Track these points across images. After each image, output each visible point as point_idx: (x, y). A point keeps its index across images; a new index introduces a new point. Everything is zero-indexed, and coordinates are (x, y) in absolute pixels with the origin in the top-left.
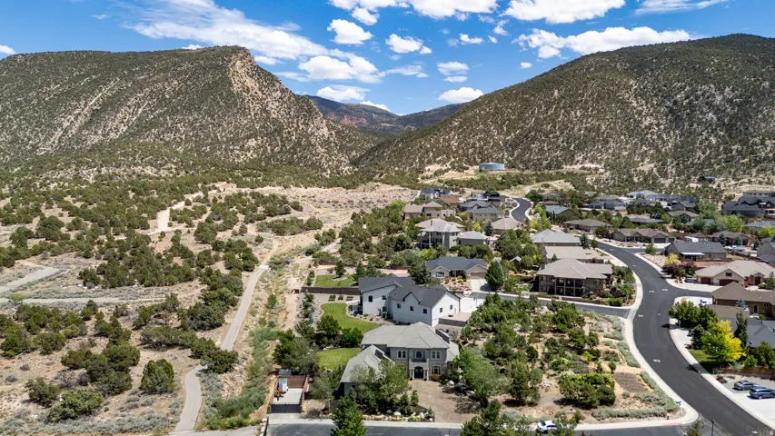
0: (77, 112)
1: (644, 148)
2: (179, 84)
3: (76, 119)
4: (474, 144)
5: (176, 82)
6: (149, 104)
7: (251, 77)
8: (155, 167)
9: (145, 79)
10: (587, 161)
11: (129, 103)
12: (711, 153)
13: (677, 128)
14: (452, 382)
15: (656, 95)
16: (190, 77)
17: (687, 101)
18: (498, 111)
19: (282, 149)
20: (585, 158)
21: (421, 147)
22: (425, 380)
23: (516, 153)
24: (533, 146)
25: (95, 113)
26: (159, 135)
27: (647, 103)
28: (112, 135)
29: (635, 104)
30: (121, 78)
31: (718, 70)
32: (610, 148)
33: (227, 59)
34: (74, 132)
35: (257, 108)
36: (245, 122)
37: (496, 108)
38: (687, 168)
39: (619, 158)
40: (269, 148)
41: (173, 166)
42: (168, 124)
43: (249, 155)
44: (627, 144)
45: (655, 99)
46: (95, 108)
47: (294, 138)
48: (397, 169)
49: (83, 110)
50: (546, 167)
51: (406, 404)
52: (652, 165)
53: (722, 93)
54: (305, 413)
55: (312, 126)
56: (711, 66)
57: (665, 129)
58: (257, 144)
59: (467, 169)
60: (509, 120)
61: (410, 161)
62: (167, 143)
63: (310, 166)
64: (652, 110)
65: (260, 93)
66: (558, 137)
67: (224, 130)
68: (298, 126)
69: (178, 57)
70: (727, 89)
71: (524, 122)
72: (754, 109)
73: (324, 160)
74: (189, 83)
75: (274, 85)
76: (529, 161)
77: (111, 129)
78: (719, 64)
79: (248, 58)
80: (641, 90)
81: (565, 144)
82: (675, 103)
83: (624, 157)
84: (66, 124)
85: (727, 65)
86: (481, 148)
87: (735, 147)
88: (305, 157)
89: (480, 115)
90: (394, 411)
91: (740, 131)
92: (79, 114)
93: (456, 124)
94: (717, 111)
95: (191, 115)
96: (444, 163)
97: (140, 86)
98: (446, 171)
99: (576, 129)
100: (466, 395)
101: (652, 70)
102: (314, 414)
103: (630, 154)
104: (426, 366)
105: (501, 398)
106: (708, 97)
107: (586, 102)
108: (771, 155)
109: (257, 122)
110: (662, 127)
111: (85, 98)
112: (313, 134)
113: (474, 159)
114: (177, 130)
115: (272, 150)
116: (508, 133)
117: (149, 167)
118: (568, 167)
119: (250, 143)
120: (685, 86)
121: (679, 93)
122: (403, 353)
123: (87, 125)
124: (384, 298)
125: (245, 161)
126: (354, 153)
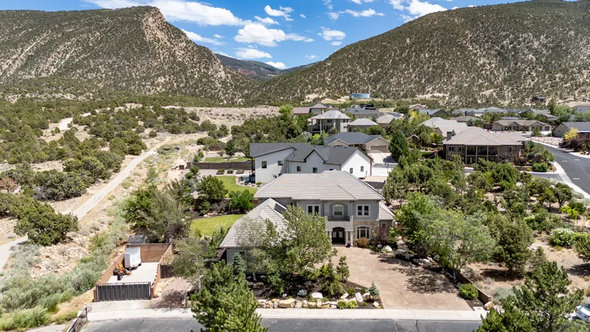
0: (14, 57)
1: (480, 81)
2: (101, 35)
3: (14, 62)
4: (344, 79)
5: (98, 34)
6: (75, 51)
7: (162, 30)
8: (74, 94)
9: (73, 31)
10: (435, 91)
11: (58, 50)
12: (538, 80)
13: (506, 66)
14: (389, 248)
15: (487, 42)
16: (110, 30)
17: (512, 45)
18: (361, 55)
19: (186, 85)
20: (434, 89)
21: (301, 82)
22: (349, 246)
23: (378, 86)
24: (391, 80)
25: (29, 58)
26: (83, 75)
27: (480, 47)
28: (44, 75)
29: (471, 48)
30: (52, 31)
31: (534, 23)
32: (453, 81)
33: (141, 15)
34: (12, 73)
35: (165, 54)
36: (156, 64)
37: (361, 52)
38: (520, 92)
39: (461, 88)
40: (175, 84)
41: (91, 95)
42: (91, 66)
43: (158, 89)
44: (467, 77)
45: (486, 44)
46: (30, 54)
47: (196, 76)
48: (282, 98)
49: (20, 55)
50: (403, 97)
51: (331, 279)
52: (492, 90)
53: (538, 40)
54: (160, 299)
55: (212, 70)
56: (528, 20)
57: (496, 67)
58: (165, 81)
59: (340, 98)
60: (371, 61)
61: (292, 92)
62: (90, 81)
63: (210, 97)
64: (484, 53)
65: (168, 43)
66: (411, 74)
67: (138, 70)
68: (200, 70)
69: (100, 14)
70: (542, 37)
71: (384, 62)
72: (564, 51)
73: (221, 93)
74: (109, 34)
75: (180, 37)
76: (389, 92)
77: (43, 71)
78: (534, 18)
79: (159, 16)
80: (475, 37)
81: (417, 78)
82: (502, 47)
83: (465, 87)
84: (5, 67)
85: (540, 19)
86: (350, 82)
87: (558, 75)
88: (206, 91)
89: (347, 58)
90: (310, 291)
91: (555, 67)
92: (17, 59)
93: (329, 64)
94: (536, 52)
95: (111, 59)
96: (320, 93)
97: (68, 37)
98: (323, 98)
99: (425, 67)
100: (417, 265)
101: (483, 23)
102: (173, 300)
103: (469, 86)
104: (349, 226)
105: (477, 268)
106: (528, 43)
107: (433, 47)
108: (587, 80)
109: (166, 65)
110: (493, 65)
111: (22, 46)
112: (212, 76)
113: (345, 91)
114: (99, 71)
115: (178, 86)
116: (371, 71)
117: (69, 94)
118: (420, 96)
119: (159, 80)
120: (509, 35)
121: (505, 40)
122: (315, 207)
123: (23, 67)
124: (280, 164)
125: (155, 94)
126: (246, 92)
